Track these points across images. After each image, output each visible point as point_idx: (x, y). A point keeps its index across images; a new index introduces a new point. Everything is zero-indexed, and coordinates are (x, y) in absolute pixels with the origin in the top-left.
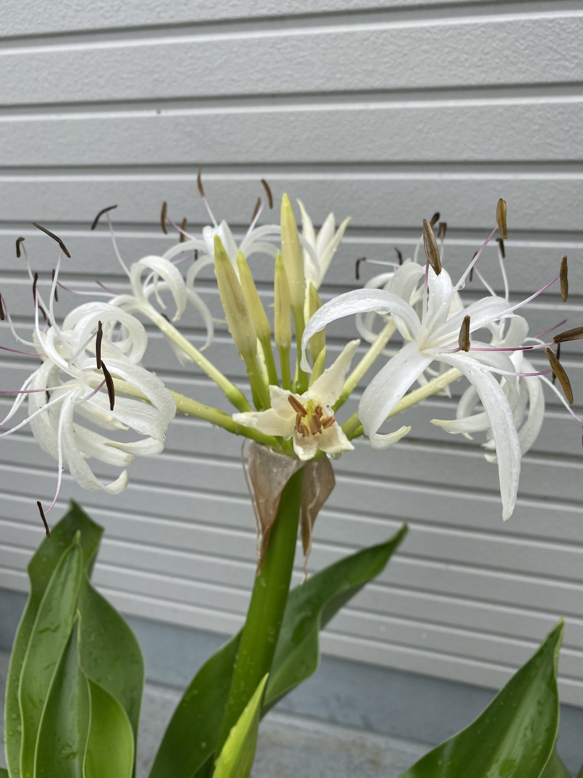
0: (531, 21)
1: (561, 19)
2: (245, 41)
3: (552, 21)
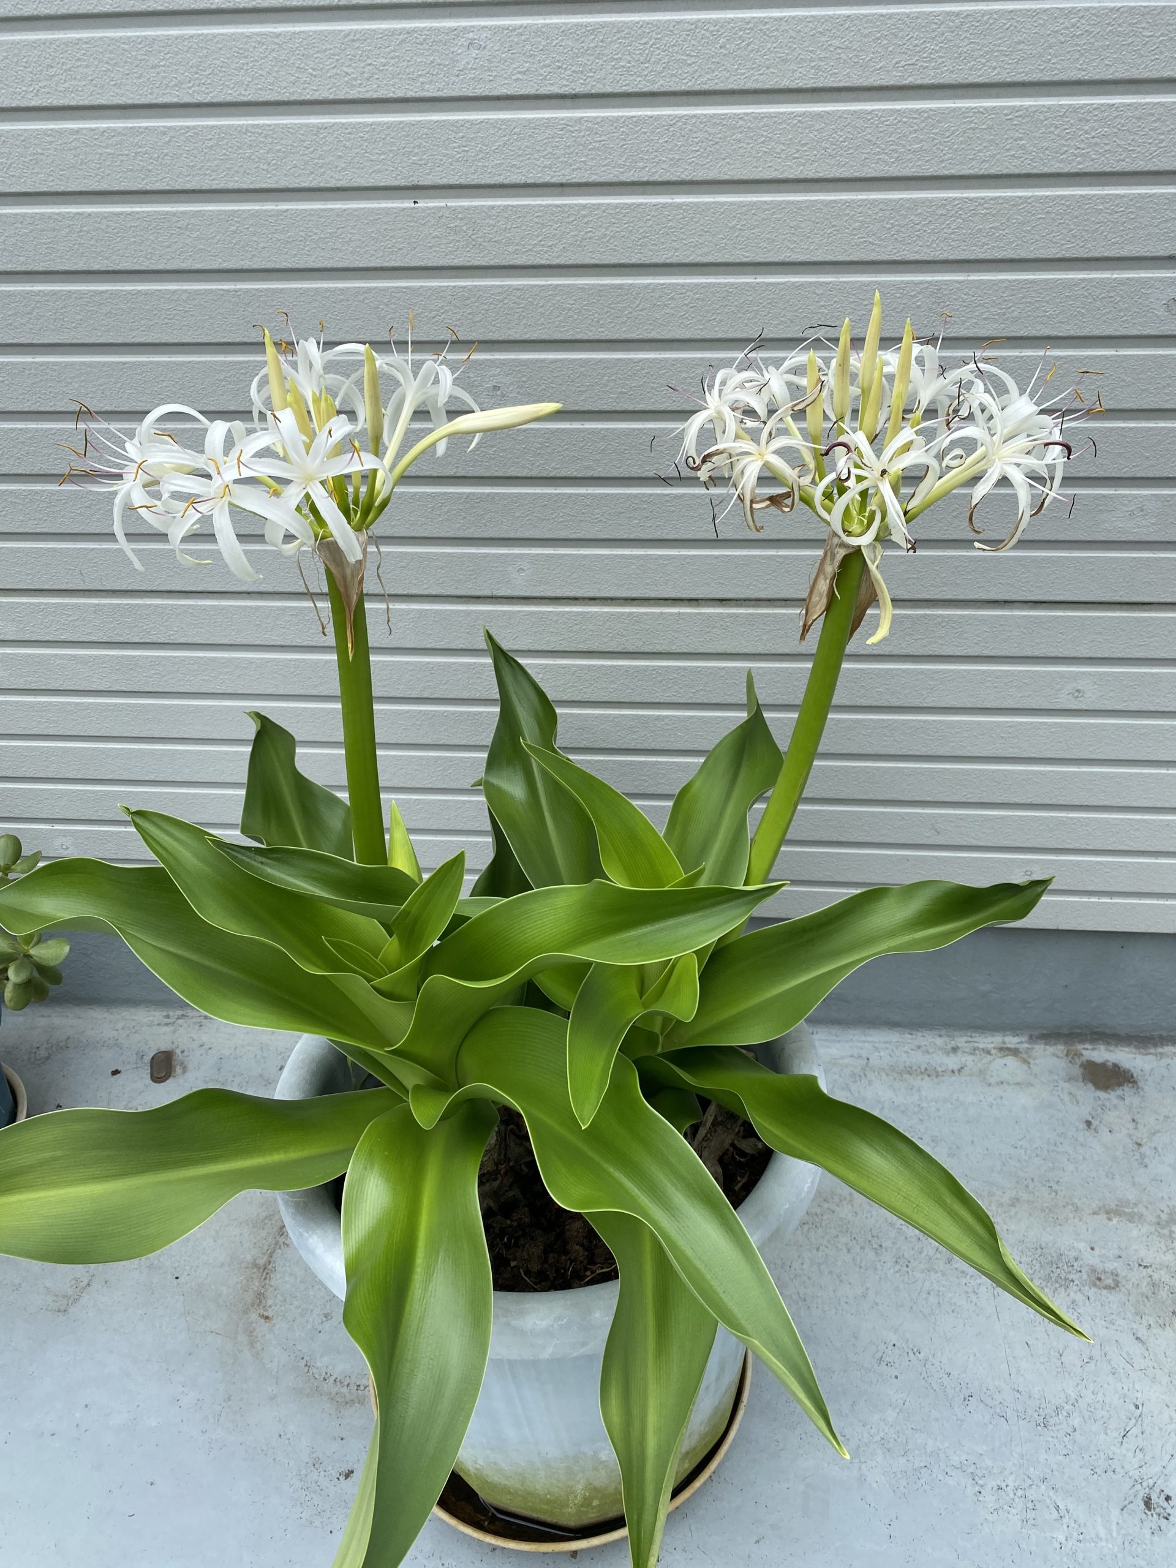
0: (848, 112)
1: (879, 110)
2: (530, 121)
3: (871, 112)
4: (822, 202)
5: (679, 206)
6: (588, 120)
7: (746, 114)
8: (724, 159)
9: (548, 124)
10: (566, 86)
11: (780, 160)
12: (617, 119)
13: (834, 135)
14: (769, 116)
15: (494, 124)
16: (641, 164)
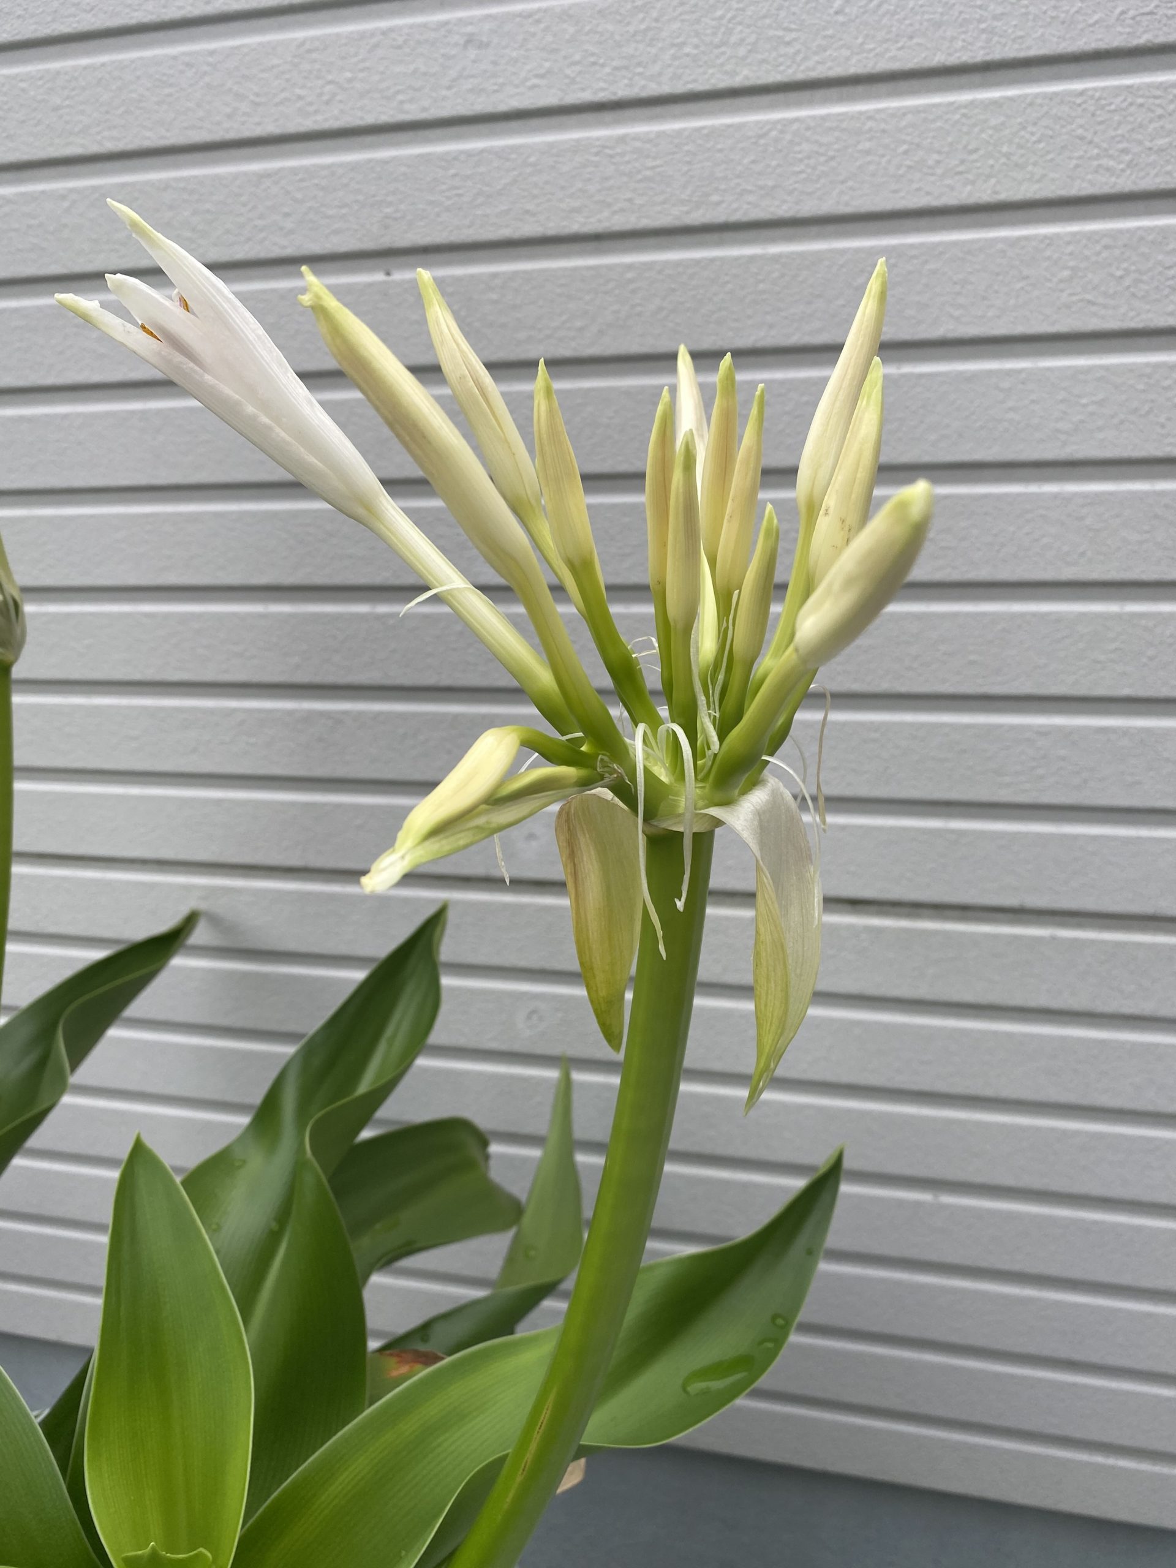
0: (1045, 96)
1: (1095, 89)
2: (551, 145)
3: (1082, 93)
4: (1004, 240)
5: (776, 258)
6: (636, 138)
7: (878, 111)
8: (843, 182)
9: (577, 148)
10: (603, 89)
11: (933, 178)
12: (679, 133)
13: (1023, 133)
14: (916, 110)
15: (501, 154)
16: (715, 198)
